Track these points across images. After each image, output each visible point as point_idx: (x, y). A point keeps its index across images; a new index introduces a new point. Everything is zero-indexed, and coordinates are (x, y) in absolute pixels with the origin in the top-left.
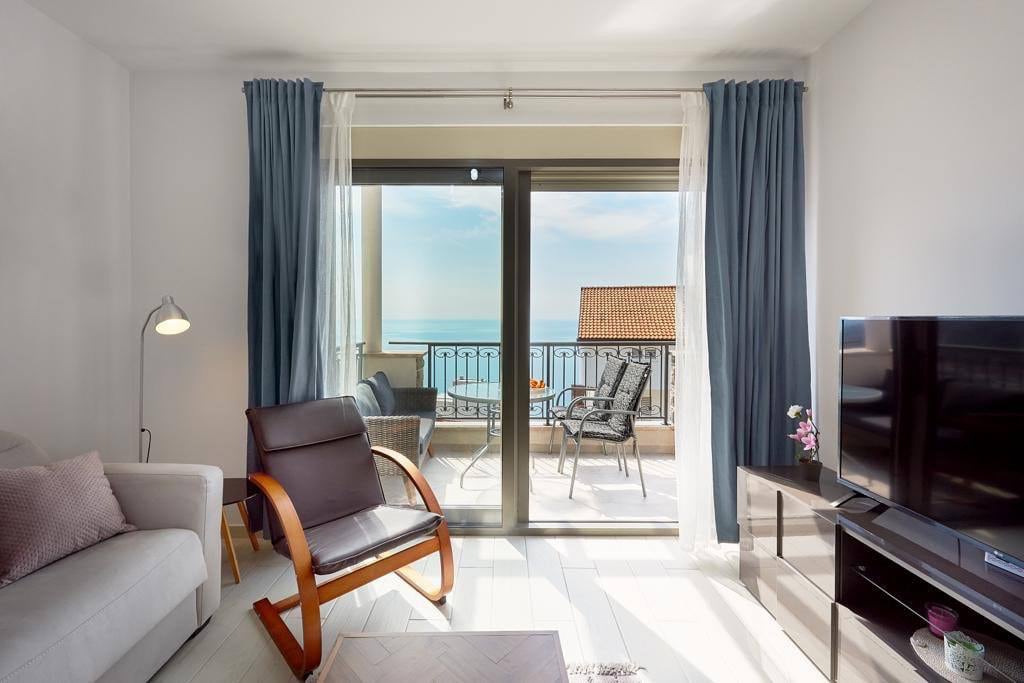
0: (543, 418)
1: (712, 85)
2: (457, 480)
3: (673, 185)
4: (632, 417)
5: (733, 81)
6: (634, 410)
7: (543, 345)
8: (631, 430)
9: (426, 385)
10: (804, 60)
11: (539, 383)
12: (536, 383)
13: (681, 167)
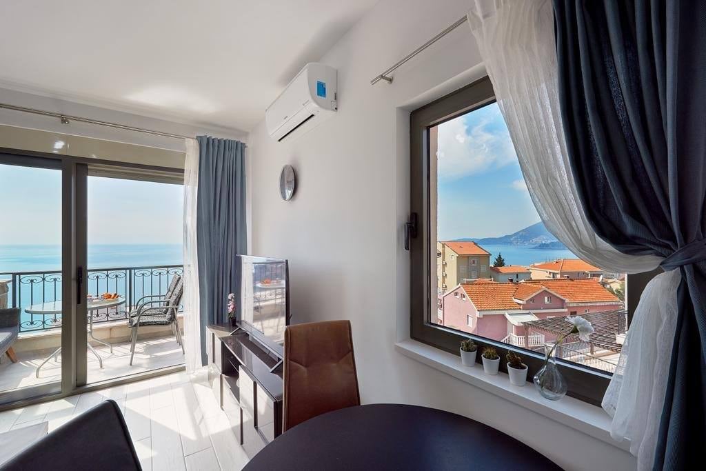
0: (126, 318)
1: (200, 137)
2: (34, 374)
3: (180, 181)
4: (175, 310)
5: (211, 137)
6: (177, 305)
7: (126, 269)
8: (174, 317)
9: (10, 306)
10: (246, 134)
11: (113, 296)
12: (111, 296)
13: (186, 174)
